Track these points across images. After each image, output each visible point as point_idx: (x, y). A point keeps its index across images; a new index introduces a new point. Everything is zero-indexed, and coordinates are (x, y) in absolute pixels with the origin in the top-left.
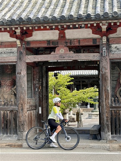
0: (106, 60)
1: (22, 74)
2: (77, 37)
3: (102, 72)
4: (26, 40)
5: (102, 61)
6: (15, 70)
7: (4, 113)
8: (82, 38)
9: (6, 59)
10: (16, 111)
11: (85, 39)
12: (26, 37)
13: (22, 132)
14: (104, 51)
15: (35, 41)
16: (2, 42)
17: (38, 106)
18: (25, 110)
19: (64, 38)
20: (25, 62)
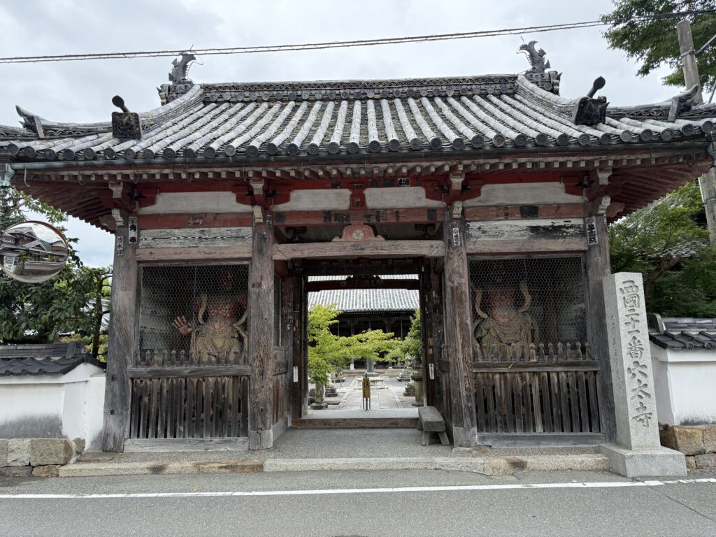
0: (459, 255)
1: (264, 287)
2: (392, 205)
3: (453, 282)
4: (274, 210)
5: (451, 259)
6: (247, 278)
7: (216, 383)
8: (404, 207)
9: (226, 251)
10: (246, 378)
11: (410, 210)
12: (274, 204)
13: (259, 431)
14: (454, 234)
15: (294, 211)
16: (217, 214)
17: (292, 365)
18: (269, 373)
19: (362, 206)
20: (271, 258)
